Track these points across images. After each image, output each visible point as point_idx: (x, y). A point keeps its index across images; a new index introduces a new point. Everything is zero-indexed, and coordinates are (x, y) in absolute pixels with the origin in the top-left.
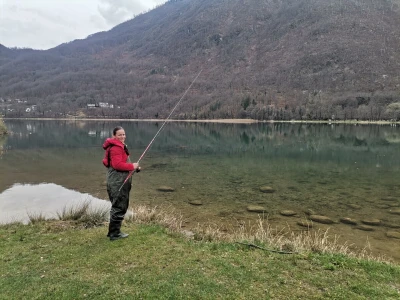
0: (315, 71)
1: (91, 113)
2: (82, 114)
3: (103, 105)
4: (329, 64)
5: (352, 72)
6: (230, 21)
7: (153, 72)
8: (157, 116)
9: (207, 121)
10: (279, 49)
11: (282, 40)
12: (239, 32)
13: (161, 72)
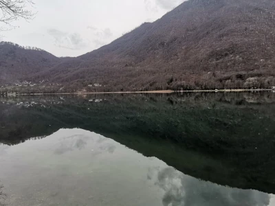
0: (217, 59)
1: (89, 90)
2: (85, 90)
3: (96, 85)
4: (226, 55)
5: (241, 59)
6: (171, 33)
7: (126, 65)
8: (122, 90)
9: (148, 92)
10: (198, 47)
11: (201, 42)
12: (175, 39)
13: (131, 65)
